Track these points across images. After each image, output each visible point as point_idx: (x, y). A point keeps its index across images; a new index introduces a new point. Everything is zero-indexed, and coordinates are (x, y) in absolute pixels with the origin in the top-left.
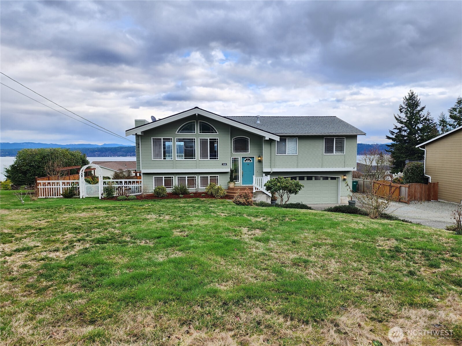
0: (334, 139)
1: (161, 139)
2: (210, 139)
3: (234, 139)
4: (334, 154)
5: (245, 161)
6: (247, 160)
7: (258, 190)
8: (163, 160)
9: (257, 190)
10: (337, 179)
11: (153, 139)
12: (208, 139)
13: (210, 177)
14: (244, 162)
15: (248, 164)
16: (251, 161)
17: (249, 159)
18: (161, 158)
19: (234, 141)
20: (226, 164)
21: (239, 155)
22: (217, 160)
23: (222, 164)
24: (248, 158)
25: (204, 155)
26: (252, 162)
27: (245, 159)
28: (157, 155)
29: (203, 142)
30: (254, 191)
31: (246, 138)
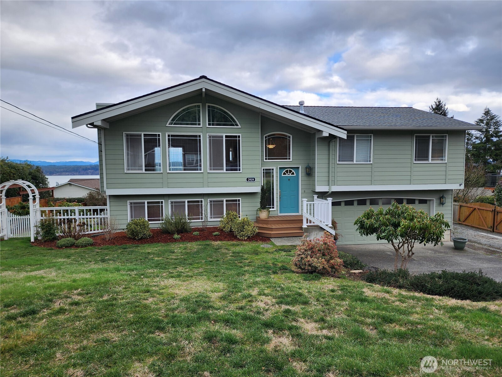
0: (429, 137)
1: (141, 135)
2: (226, 136)
3: (266, 137)
4: (430, 161)
5: (284, 174)
6: (287, 171)
7: (312, 224)
8: (144, 171)
9: (309, 224)
10: (428, 202)
11: (127, 135)
12: (222, 137)
13: (227, 201)
14: (283, 175)
15: (289, 180)
16: (293, 174)
17: (291, 171)
18: (142, 170)
19: (266, 140)
20: (254, 178)
21: (275, 165)
22: (238, 172)
23: (247, 180)
24: (289, 169)
25: (216, 164)
26: (295, 175)
27: (284, 171)
28: (134, 164)
29: (215, 142)
30: (305, 225)
31: (286, 136)
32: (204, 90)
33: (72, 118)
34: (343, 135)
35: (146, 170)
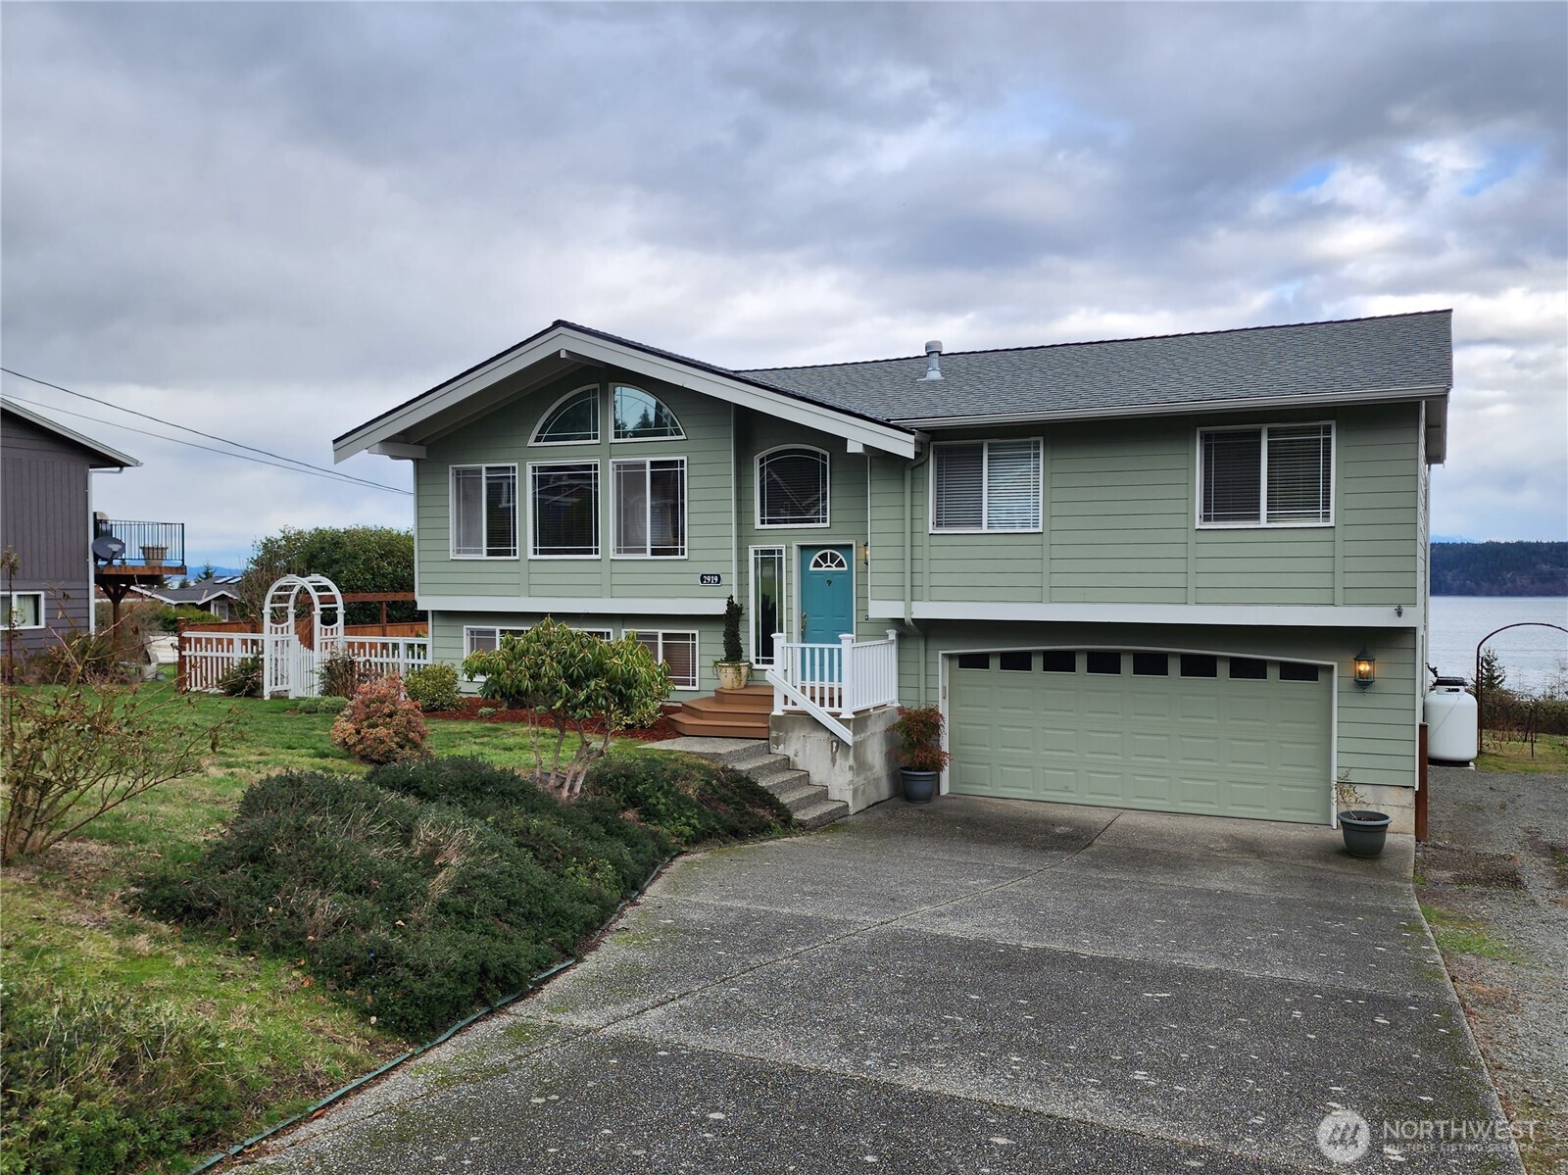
0: (1258, 434)
1: (479, 471)
2: (654, 464)
3: (762, 461)
4: (1263, 523)
5: (817, 564)
6: (824, 557)
7: (794, 708)
8: (485, 557)
9: (790, 707)
10: (1321, 676)
11: (458, 472)
12: (643, 466)
13: (667, 636)
14: (812, 568)
15: (829, 582)
16: (841, 564)
17: (833, 558)
18: (481, 552)
19: (762, 469)
20: (719, 576)
21: (787, 538)
22: (680, 557)
23: (702, 580)
24: (829, 551)
25: (628, 540)
26: (846, 569)
27: (816, 557)
28: (467, 541)
29: (629, 478)
30: (778, 710)
31: (816, 454)
32: (563, 355)
33: (335, 441)
34: (904, 446)
35: (490, 553)
